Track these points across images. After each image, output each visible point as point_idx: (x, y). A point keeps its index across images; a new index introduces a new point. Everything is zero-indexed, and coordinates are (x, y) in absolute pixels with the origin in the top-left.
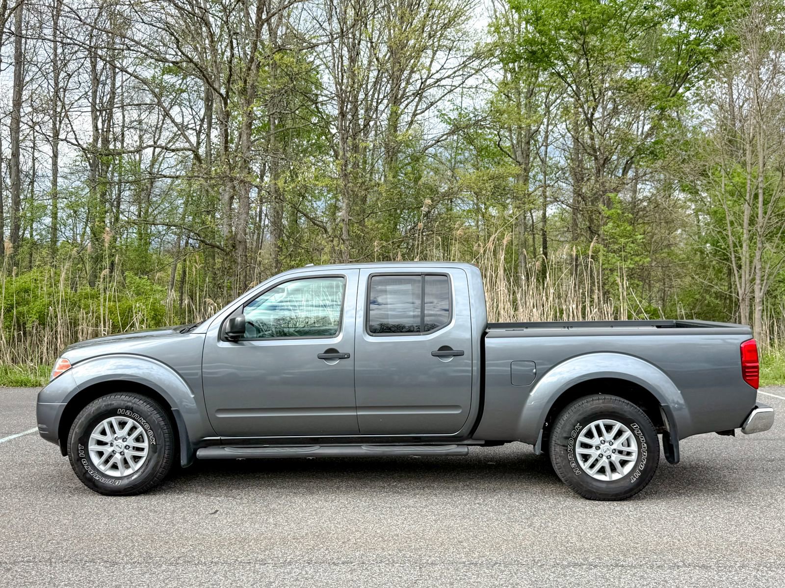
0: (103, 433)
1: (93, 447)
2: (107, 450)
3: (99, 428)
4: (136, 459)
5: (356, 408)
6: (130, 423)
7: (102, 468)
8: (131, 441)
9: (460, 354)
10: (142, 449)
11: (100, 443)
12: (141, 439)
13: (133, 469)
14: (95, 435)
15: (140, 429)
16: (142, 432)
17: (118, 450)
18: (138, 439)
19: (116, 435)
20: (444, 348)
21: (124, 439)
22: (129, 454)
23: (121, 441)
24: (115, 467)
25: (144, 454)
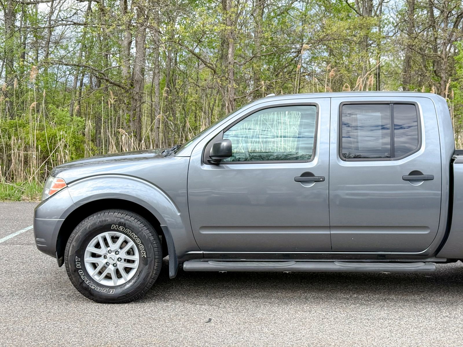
0: (98, 246)
1: (88, 259)
2: (101, 262)
3: (94, 241)
4: (128, 270)
5: (330, 227)
6: (122, 237)
7: (97, 278)
8: (123, 254)
9: (429, 178)
10: (133, 262)
11: (94, 255)
12: (132, 253)
13: (125, 279)
14: (90, 248)
15: (131, 244)
16: (133, 246)
17: (112, 262)
18: (130, 252)
19: (109, 249)
20: (415, 173)
21: (117, 252)
22: (121, 266)
23: (114, 253)
24: (108, 277)
25: (136, 265)
